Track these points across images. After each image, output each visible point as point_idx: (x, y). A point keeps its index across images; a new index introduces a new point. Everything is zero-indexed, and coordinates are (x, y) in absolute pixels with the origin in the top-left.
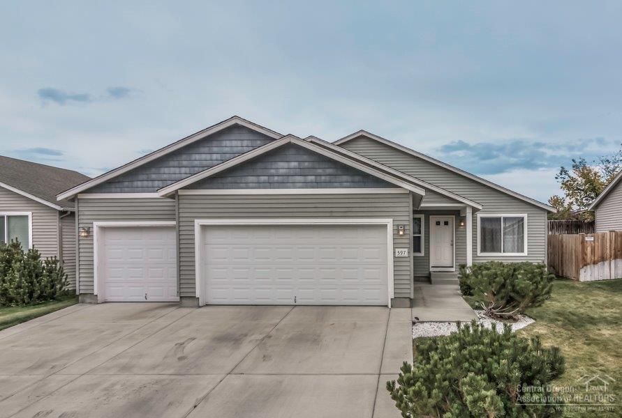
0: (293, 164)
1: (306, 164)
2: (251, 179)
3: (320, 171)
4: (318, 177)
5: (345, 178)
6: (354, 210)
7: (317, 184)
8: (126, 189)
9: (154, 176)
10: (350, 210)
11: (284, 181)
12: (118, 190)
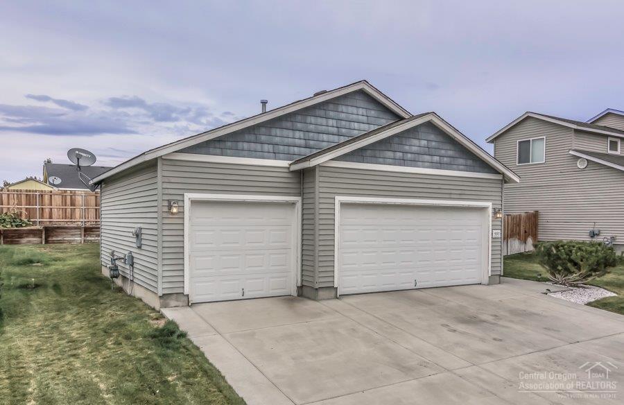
0: (424, 143)
1: (434, 143)
2: (390, 154)
3: (443, 152)
4: (442, 158)
5: (461, 161)
6: (466, 192)
7: (440, 165)
8: (229, 151)
9: (263, 138)
10: (463, 192)
11: (417, 160)
12: (218, 151)
